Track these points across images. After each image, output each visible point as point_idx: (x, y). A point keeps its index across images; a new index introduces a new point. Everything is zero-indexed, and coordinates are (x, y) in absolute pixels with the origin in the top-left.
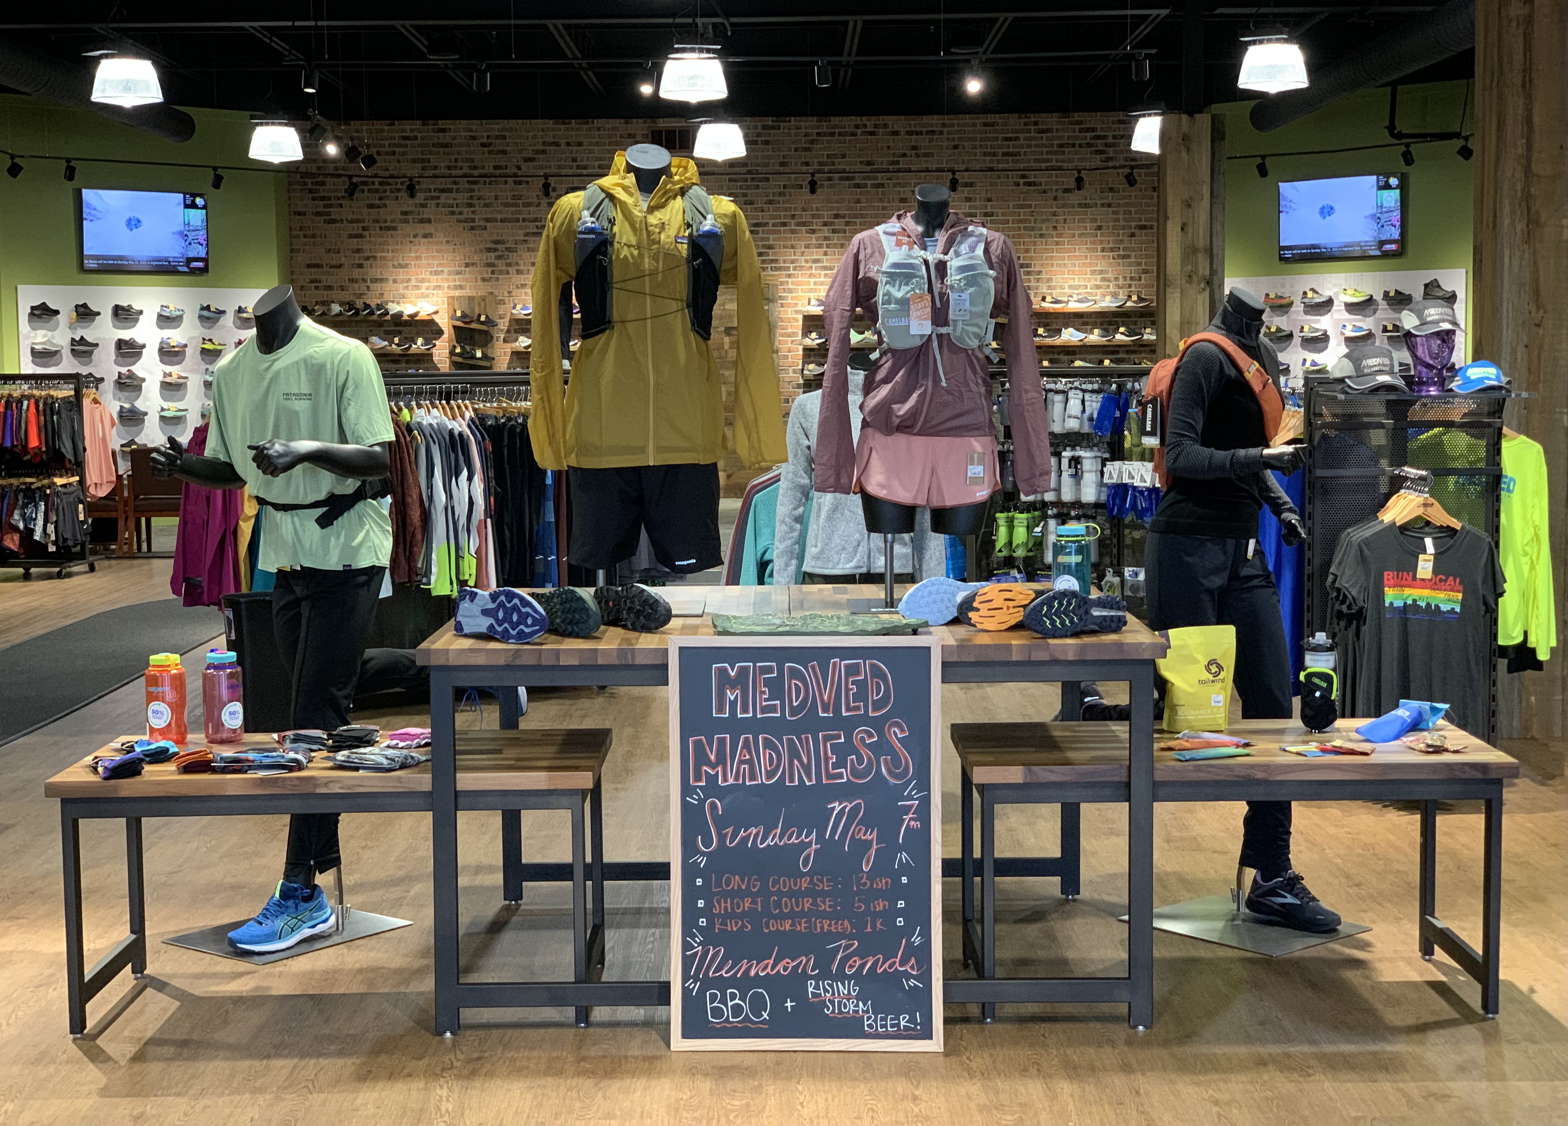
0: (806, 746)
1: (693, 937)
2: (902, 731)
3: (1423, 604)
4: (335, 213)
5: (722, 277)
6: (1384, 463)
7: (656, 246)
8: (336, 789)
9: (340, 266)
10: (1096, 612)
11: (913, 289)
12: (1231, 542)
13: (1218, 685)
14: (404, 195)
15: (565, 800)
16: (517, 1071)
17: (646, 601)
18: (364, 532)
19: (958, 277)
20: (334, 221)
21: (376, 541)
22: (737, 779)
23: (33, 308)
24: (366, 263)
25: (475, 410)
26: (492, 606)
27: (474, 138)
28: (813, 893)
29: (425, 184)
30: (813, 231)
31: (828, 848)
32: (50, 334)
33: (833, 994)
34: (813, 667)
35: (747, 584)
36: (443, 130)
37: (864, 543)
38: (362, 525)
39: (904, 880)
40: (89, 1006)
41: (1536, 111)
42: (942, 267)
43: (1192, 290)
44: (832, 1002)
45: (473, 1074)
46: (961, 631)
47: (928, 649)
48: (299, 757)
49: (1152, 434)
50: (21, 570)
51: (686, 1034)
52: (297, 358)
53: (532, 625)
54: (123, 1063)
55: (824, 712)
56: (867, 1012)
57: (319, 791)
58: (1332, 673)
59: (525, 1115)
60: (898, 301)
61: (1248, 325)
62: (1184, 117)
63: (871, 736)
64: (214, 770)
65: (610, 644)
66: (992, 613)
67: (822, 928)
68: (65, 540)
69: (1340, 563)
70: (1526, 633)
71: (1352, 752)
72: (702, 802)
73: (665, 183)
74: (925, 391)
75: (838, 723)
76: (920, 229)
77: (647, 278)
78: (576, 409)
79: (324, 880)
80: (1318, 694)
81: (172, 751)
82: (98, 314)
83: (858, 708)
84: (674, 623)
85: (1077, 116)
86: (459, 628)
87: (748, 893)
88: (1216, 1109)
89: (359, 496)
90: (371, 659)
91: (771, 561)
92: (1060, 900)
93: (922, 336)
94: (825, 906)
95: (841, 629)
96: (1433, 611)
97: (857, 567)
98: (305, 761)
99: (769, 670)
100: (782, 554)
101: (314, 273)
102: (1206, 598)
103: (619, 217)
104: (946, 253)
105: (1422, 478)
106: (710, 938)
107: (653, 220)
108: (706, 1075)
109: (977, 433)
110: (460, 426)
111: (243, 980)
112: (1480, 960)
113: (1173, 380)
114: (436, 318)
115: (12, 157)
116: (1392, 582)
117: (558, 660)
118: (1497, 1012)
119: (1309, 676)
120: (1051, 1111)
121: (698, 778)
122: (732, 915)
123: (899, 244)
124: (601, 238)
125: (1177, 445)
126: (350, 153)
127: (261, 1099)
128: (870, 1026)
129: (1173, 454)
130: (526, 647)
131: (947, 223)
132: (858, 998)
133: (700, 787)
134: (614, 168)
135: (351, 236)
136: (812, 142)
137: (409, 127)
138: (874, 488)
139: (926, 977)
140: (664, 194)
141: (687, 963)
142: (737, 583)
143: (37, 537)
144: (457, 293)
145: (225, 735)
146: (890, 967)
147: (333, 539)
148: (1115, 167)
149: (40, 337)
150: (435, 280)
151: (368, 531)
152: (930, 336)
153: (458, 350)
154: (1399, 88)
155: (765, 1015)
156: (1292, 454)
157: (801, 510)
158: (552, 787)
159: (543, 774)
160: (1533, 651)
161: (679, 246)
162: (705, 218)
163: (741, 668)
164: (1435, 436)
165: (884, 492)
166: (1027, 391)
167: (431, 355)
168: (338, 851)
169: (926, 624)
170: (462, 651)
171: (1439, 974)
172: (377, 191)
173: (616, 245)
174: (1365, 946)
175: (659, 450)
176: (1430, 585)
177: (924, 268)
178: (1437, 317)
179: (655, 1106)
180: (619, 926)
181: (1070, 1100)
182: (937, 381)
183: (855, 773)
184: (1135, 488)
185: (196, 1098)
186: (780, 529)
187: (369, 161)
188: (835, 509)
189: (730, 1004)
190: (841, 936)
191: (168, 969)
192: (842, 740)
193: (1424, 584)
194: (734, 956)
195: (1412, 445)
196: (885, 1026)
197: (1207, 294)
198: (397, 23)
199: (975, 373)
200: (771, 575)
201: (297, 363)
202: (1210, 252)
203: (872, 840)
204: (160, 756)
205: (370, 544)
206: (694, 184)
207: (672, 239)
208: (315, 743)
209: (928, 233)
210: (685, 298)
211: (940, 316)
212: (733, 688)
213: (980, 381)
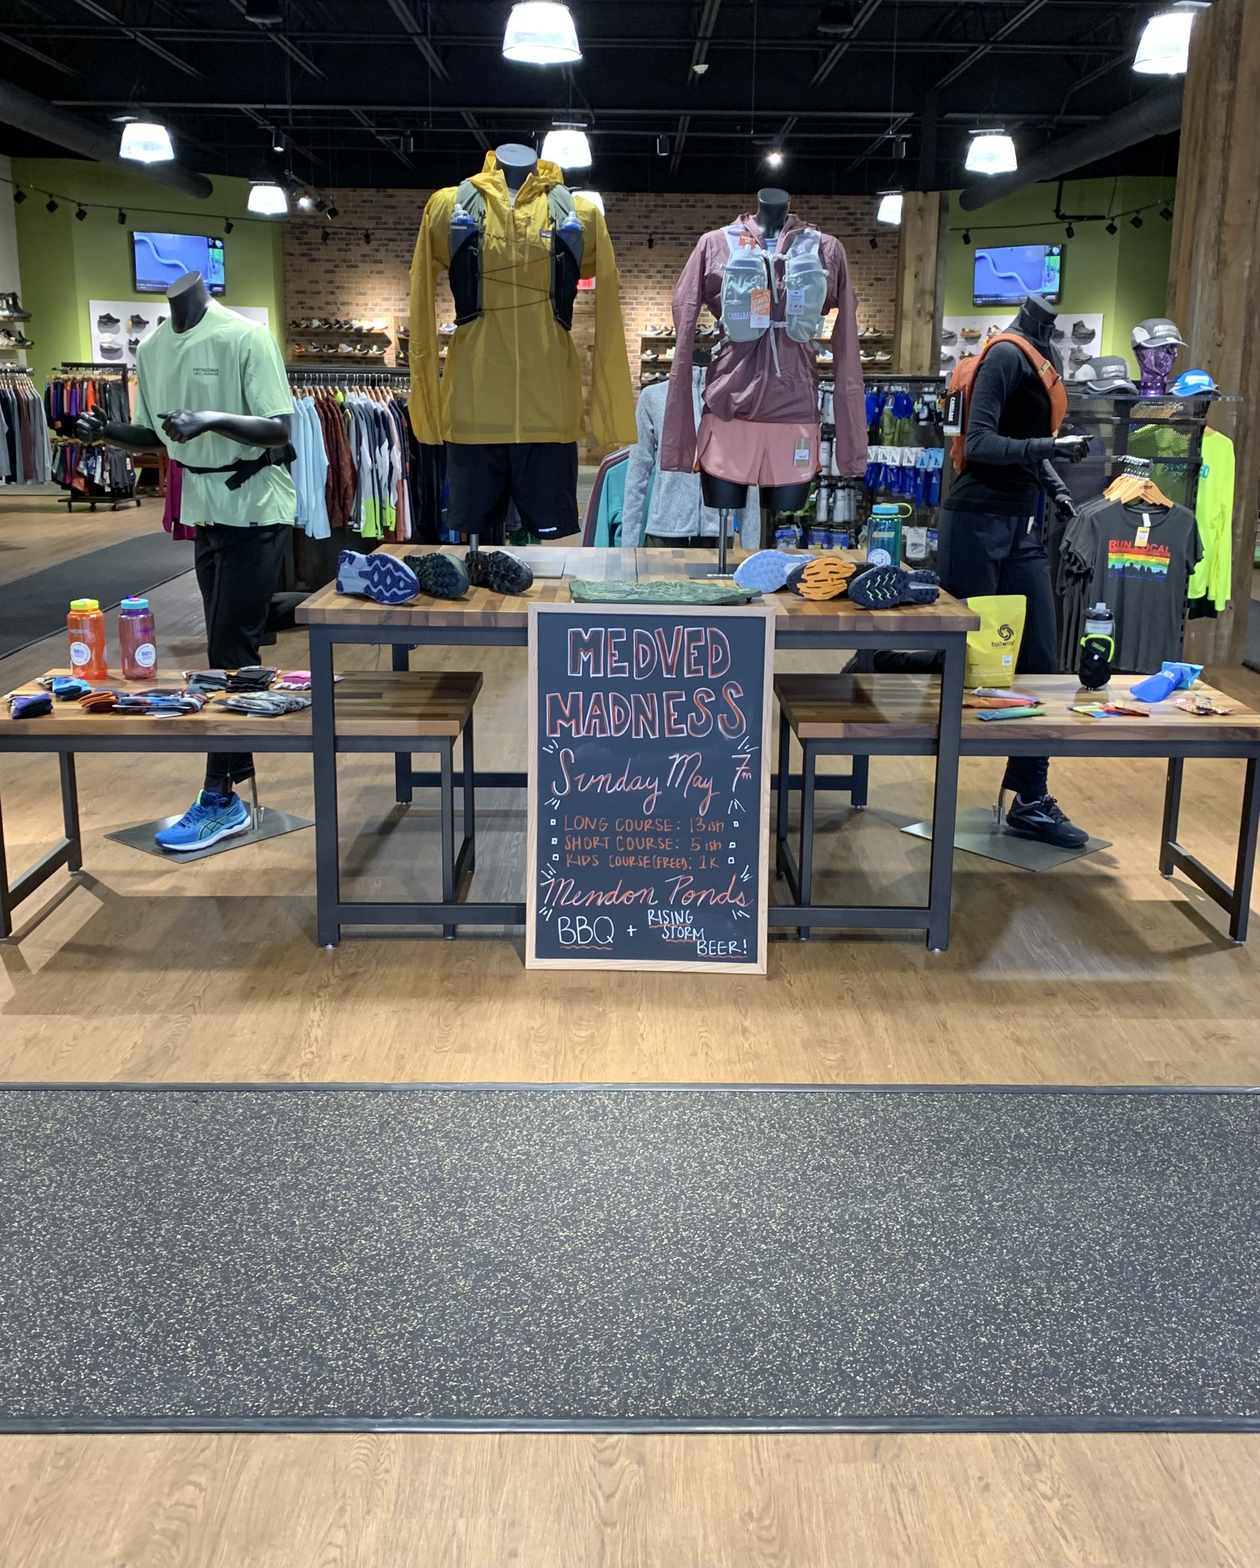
0: (651, 704)
1: (547, 870)
2: (738, 692)
3: (1138, 567)
4: (315, 254)
5: (582, 272)
6: (1109, 452)
7: (522, 239)
8: (224, 732)
9: (319, 293)
10: (913, 586)
11: (754, 286)
12: (1014, 520)
13: (1009, 647)
14: (362, 242)
15: (435, 745)
16: (387, 992)
17: (510, 567)
18: (269, 494)
19: (795, 275)
20: (314, 260)
21: (280, 502)
22: (588, 731)
23: (101, 317)
24: (337, 291)
25: (394, 395)
26: (369, 569)
27: (412, 202)
28: (653, 833)
29: (379, 234)
30: (650, 277)
31: (669, 796)
32: (114, 336)
33: (670, 922)
34: (659, 633)
35: (600, 546)
36: (391, 196)
37: (696, 511)
38: (266, 487)
39: (736, 824)
40: (13, 913)
41: (1231, 173)
42: (780, 265)
43: (920, 322)
44: (669, 929)
45: (345, 994)
46: (789, 598)
47: (763, 620)
48: (193, 700)
49: (954, 423)
50: (88, 504)
51: (539, 954)
52: (205, 337)
53: (403, 589)
54: (34, 972)
55: (668, 673)
56: (700, 938)
57: (210, 733)
58: (1110, 639)
59: (388, 1045)
60: (740, 297)
61: (1043, 328)
62: (920, 194)
63: (709, 696)
64: (116, 711)
65: (475, 607)
66: (818, 584)
67: (662, 864)
68: (117, 484)
69: (1074, 532)
70: (1207, 589)
71: (1134, 714)
72: (557, 751)
73: (532, 181)
74: (762, 380)
75: (679, 683)
76: (762, 230)
77: (514, 269)
78: (451, 390)
79: (241, 789)
80: (1096, 657)
81: (84, 689)
82: (147, 323)
83: (698, 671)
84: (537, 585)
85: (836, 198)
86: (339, 587)
87: (596, 832)
88: (1020, 1050)
89: (263, 462)
90: (279, 603)
91: (620, 523)
92: (850, 810)
93: (761, 330)
94: (666, 845)
95: (685, 598)
96: (1145, 573)
97: (689, 531)
98: (198, 704)
99: (619, 635)
100: (630, 518)
101: (300, 298)
102: (991, 568)
103: (489, 211)
104: (784, 252)
105: (1145, 465)
106: (562, 871)
107: (520, 214)
108: (556, 998)
109: (803, 420)
110: (382, 407)
111: (163, 879)
112: (1232, 894)
113: (976, 376)
114: (386, 332)
115: (79, 205)
116: (1115, 549)
117: (428, 621)
118: (1244, 940)
119: (1089, 642)
120: (870, 1049)
121: (554, 731)
122: (583, 852)
123: (742, 243)
124: (471, 230)
125: (977, 433)
126: (319, 206)
127: (150, 1019)
128: (702, 950)
129: (974, 442)
130: (399, 608)
131: (786, 225)
132: (692, 926)
133: (555, 738)
134: (485, 166)
135: (327, 271)
136: (651, 211)
137: (368, 193)
138: (712, 468)
139: (753, 910)
140: (531, 190)
141: (541, 892)
142: (592, 545)
143: (97, 480)
144: (401, 314)
145: (137, 672)
146: (721, 900)
147: (241, 500)
148: (861, 235)
149: (107, 338)
150: (386, 305)
151: (272, 494)
152: (768, 330)
153: (402, 355)
154: (1065, 183)
155: (610, 939)
156: (1081, 444)
157: (645, 482)
158: (423, 734)
159: (413, 723)
160: (1213, 603)
161: (544, 240)
162: (567, 214)
163: (595, 632)
164: (1149, 431)
165: (722, 472)
166: (850, 383)
167: (383, 358)
168: (252, 764)
169: (760, 594)
170: (337, 612)
171: (1180, 892)
172: (343, 239)
173: (486, 237)
174: (1110, 861)
175: (525, 429)
176: (1146, 551)
177: (764, 266)
178: (1164, 333)
179: (508, 1037)
180: (490, 829)
181: (885, 1036)
182: (772, 370)
183: (694, 728)
184: (886, 466)
185: (89, 1018)
186: (628, 498)
187: (333, 212)
188: (673, 483)
189: (579, 929)
190: (676, 872)
191: (102, 865)
192: (684, 699)
193: (1140, 550)
194: (583, 887)
195: (1132, 438)
196: (716, 951)
197: (931, 325)
198: (351, 108)
199: (805, 366)
200: (620, 535)
201: (205, 341)
202: (934, 295)
203: (708, 789)
204: (71, 694)
205: (274, 504)
206: (557, 183)
207: (537, 233)
208: (216, 683)
209: (768, 235)
210: (548, 289)
211: (777, 312)
212: (586, 651)
213: (809, 373)
